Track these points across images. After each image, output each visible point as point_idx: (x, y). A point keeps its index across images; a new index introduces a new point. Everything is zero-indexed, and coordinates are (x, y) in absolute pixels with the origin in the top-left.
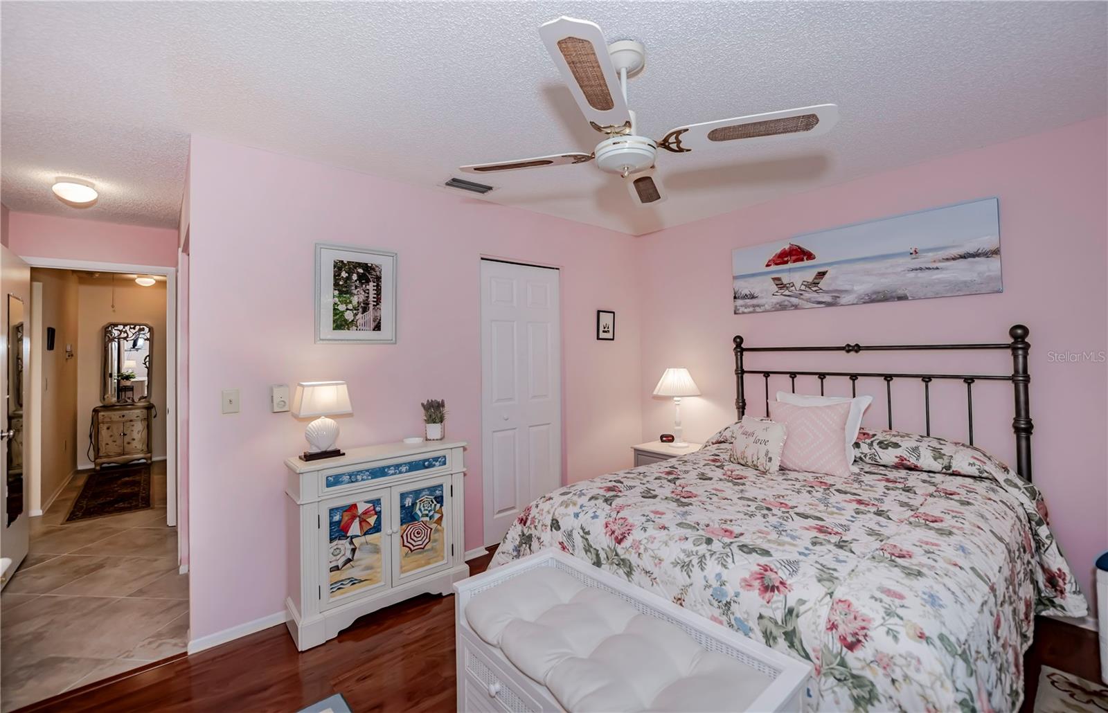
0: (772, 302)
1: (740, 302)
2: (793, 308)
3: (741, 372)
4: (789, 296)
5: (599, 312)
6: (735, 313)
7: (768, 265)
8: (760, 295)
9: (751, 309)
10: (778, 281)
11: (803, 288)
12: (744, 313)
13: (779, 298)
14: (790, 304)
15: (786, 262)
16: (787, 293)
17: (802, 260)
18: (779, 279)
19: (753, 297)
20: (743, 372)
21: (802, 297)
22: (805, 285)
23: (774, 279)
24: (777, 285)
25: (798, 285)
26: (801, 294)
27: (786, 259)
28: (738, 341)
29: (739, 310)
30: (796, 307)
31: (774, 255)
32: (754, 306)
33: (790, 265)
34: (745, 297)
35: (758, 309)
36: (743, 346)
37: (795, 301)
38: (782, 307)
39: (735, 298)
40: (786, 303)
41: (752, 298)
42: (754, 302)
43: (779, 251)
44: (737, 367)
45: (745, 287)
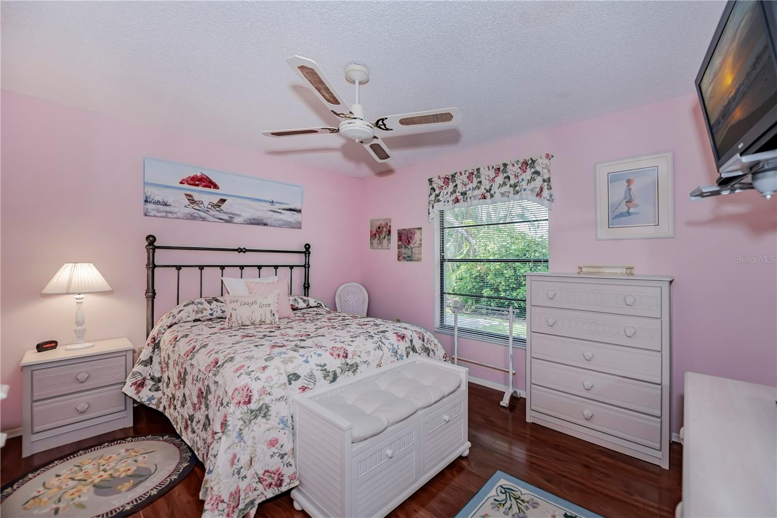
0: (184, 212)
1: (150, 206)
2: (201, 219)
3: (152, 266)
4: (198, 210)
6: (146, 215)
7: (181, 183)
8: (173, 204)
9: (163, 214)
10: (189, 196)
11: (210, 206)
12: (155, 216)
13: (189, 210)
14: (199, 217)
15: (198, 185)
16: (197, 207)
17: (210, 187)
18: (191, 196)
19: (165, 204)
20: (154, 266)
21: (208, 213)
22: (211, 205)
23: (187, 195)
24: (189, 200)
25: (206, 204)
26: (208, 211)
27: (197, 183)
28: (151, 240)
29: (150, 212)
30: (204, 219)
31: (188, 176)
32: (167, 212)
33: (200, 188)
34: (158, 203)
35: (170, 215)
36: (156, 244)
37: (202, 214)
38: (193, 218)
39: (146, 201)
40: (196, 215)
41: (164, 205)
42: (167, 209)
43: (192, 175)
44: (148, 260)
45: (157, 194)
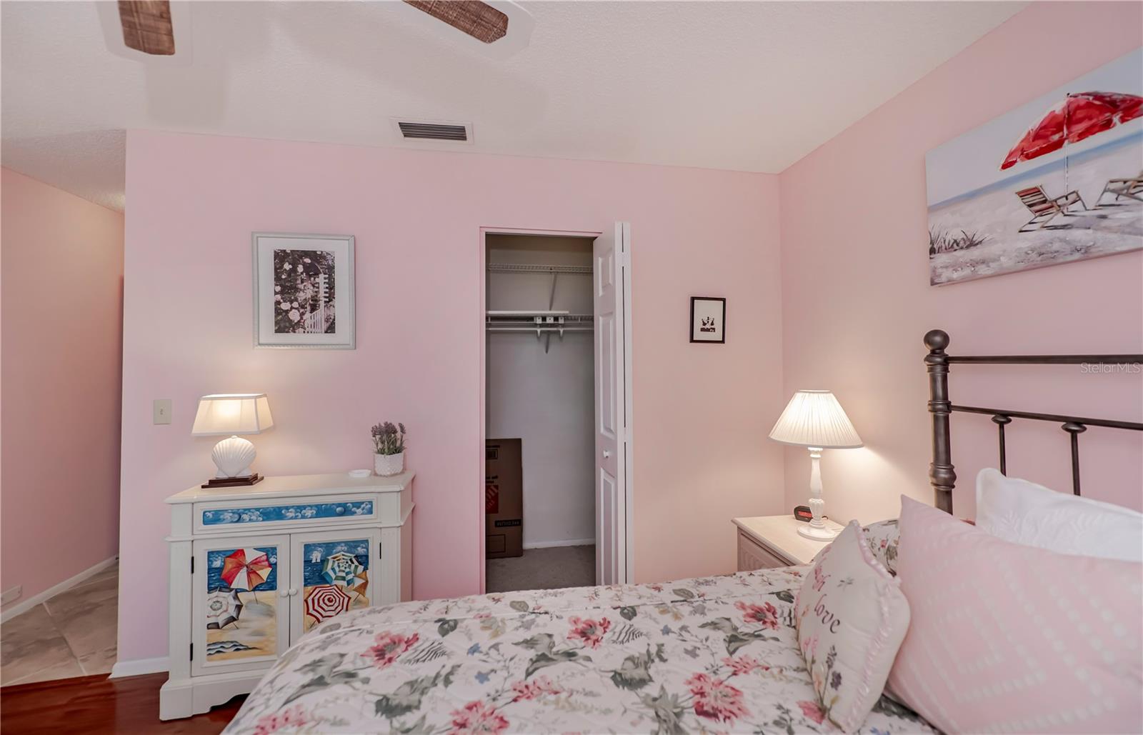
0: (1020, 248)
1: (942, 259)
2: (1077, 256)
3: (942, 409)
4: (1064, 227)
5: (693, 299)
6: (933, 283)
7: (1005, 166)
8: (988, 236)
9: (967, 272)
10: (1037, 201)
11: (1109, 198)
12: (951, 282)
13: (1038, 237)
14: (1068, 248)
15: (1058, 145)
16: (1059, 219)
17: (1108, 125)
18: (1036, 191)
19: (972, 244)
20: (949, 407)
21: (1105, 223)
22: (1113, 191)
23: (1023, 194)
24: (1030, 206)
25: (1091, 197)
26: (1104, 217)
27: (1056, 137)
28: (937, 343)
29: (940, 276)
30: (1086, 254)
31: (1023, 135)
32: (974, 264)
33: (1069, 149)
34: (955, 246)
35: (983, 270)
36: (949, 351)
37: (1079, 236)
38: (1045, 260)
39: (932, 251)
40: (1056, 246)
41: (968, 247)
42: (975, 253)
43: (1035, 123)
44: (935, 397)
45: (951, 226)
